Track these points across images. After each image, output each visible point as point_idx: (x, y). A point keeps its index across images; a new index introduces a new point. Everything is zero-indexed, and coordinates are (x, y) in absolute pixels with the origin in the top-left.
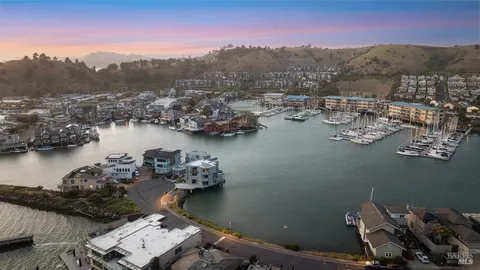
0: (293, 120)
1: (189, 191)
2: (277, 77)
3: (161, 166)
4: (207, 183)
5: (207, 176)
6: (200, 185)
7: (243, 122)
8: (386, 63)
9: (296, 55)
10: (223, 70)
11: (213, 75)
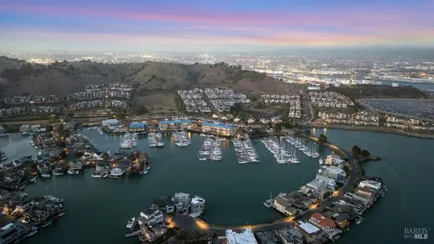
8: (162, 80)
9: (85, 72)
10: (27, 94)
11: (18, 100)
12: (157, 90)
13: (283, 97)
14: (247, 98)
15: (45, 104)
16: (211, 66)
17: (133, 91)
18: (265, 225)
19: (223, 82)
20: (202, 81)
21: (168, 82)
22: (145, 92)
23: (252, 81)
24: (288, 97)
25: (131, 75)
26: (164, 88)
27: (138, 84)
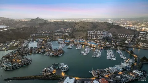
3: (57, 67)
6: (66, 70)
7: (61, 52)
9: (61, 24)
10: (43, 30)
11: (40, 32)
12: (81, 31)
13: (127, 35)
14: (112, 35)
15: (46, 33)
16: (102, 23)
17: (73, 31)
18: (83, 78)
19: (105, 29)
20: (97, 28)
21: (85, 28)
22: (77, 31)
23: (116, 29)
24: (128, 35)
25: (75, 25)
26: (83, 30)
27: (76, 28)
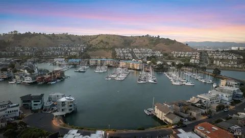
0: (80, 72)
1: (63, 116)
2: (54, 50)
3: (37, 105)
4: (71, 109)
5: (71, 106)
6: (68, 111)
7: (58, 75)
8: (107, 43)
9: (61, 38)
12: (102, 48)
13: (187, 53)
14: (161, 53)
17: (87, 49)
20: (132, 45)
21: (110, 44)
22: (95, 49)
23: (166, 44)
24: (191, 53)
26: (107, 47)
27: (91, 45)
